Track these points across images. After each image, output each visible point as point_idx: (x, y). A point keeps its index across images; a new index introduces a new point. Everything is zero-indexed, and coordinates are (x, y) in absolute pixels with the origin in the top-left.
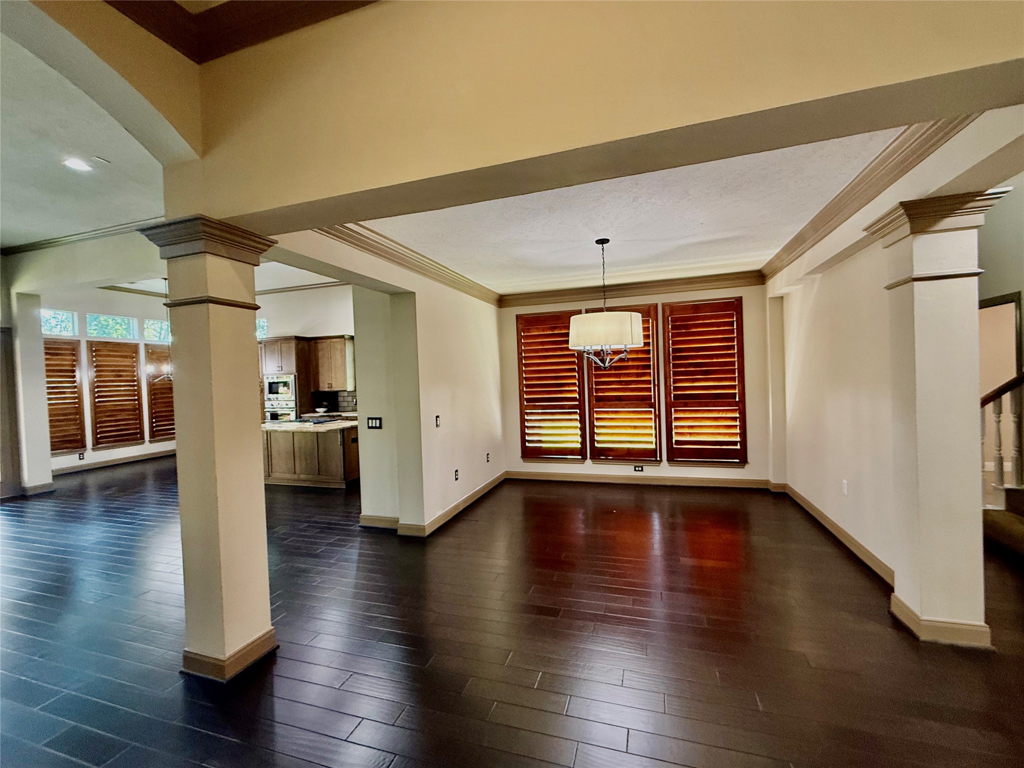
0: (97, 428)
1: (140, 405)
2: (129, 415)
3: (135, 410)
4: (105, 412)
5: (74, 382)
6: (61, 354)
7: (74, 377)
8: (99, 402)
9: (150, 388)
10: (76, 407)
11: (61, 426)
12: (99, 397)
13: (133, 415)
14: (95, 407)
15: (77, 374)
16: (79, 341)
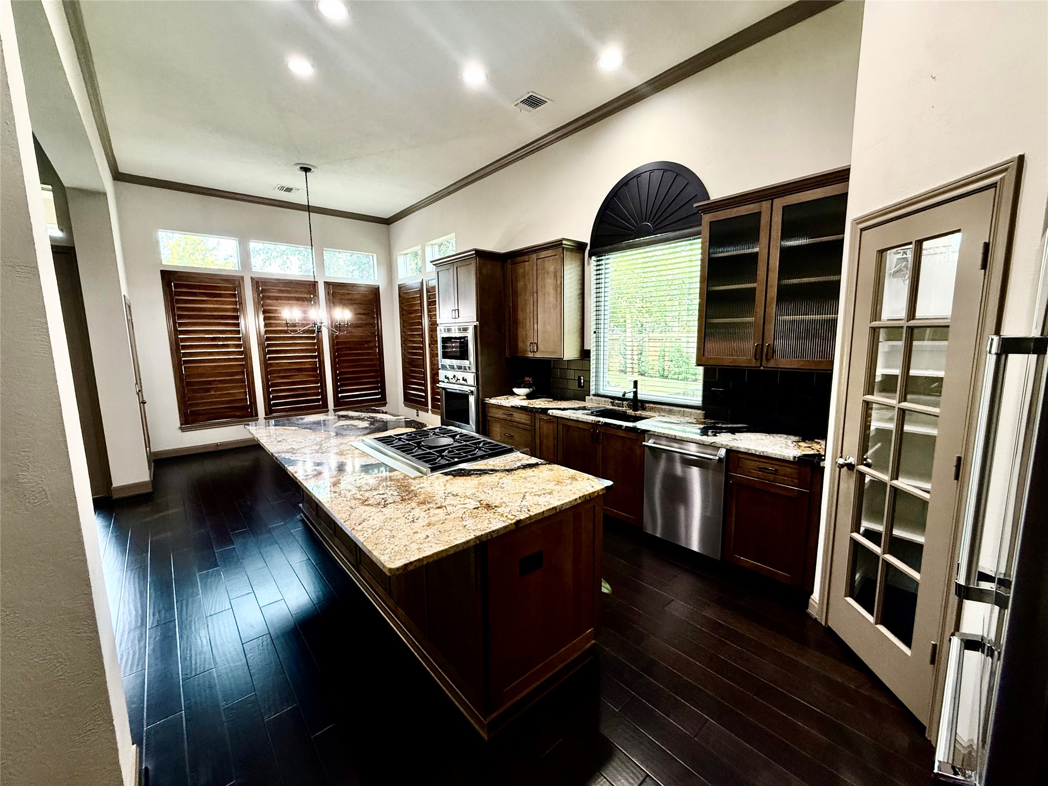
0: (269, 393)
1: (322, 363)
2: (310, 376)
3: (315, 369)
4: (279, 371)
5: (238, 332)
6: (220, 295)
7: (238, 325)
8: (270, 359)
9: (333, 340)
10: (243, 364)
11: (226, 389)
12: (270, 352)
13: (314, 376)
14: (266, 365)
15: (242, 321)
16: (242, 278)
